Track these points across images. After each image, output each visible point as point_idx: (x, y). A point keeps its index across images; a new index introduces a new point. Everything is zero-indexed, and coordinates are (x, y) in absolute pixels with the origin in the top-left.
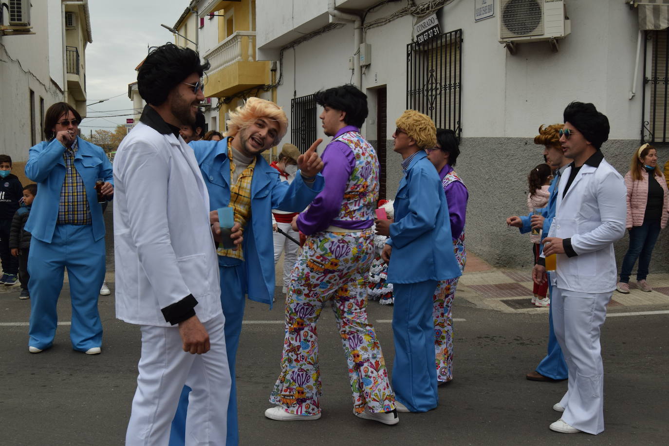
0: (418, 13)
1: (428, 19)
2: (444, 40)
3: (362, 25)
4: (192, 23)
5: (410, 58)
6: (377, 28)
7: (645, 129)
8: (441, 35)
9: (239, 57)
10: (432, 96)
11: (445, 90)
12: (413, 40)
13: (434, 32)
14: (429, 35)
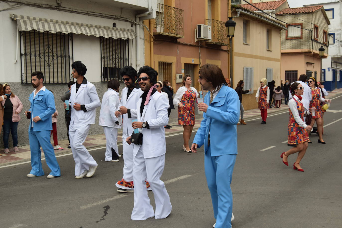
7: (23, 77)
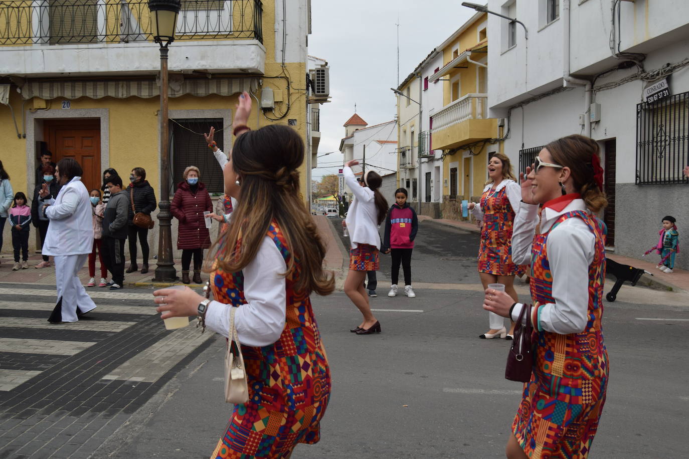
0: (648, 78)
1: (657, 84)
2: (673, 100)
3: (592, 88)
4: (416, 86)
5: (639, 115)
6: (607, 91)
8: (670, 96)
9: (470, 116)
10: (661, 146)
11: (674, 141)
12: (642, 100)
13: (663, 94)
14: (658, 96)
